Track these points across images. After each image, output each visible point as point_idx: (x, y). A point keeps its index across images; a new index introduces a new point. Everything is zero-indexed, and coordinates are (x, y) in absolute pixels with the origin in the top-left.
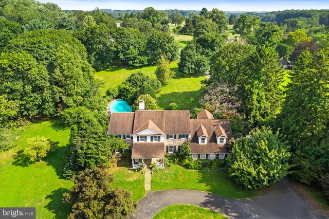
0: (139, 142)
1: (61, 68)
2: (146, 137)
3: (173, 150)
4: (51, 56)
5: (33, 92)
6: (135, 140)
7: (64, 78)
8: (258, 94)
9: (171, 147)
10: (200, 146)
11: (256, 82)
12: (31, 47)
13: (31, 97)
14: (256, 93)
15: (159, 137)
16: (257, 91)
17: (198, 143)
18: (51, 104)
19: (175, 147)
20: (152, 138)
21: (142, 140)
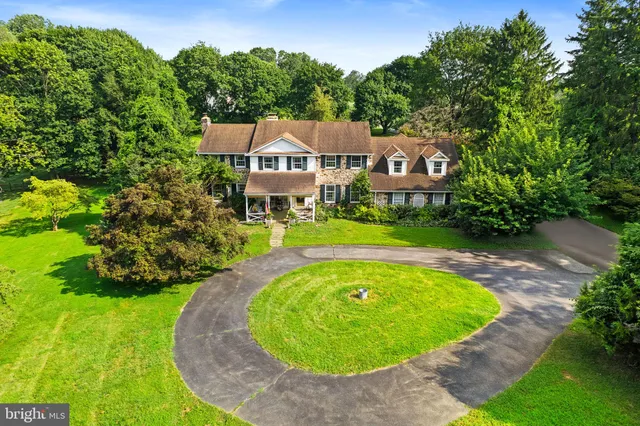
0: (262, 172)
1: (118, 75)
2: (276, 158)
3: (334, 197)
4: (101, 64)
5: (58, 117)
6: (254, 167)
7: (122, 94)
8: (509, 115)
9: (330, 188)
10: (391, 178)
11: (504, 89)
12: (63, 42)
13: (54, 127)
14: (506, 113)
15: (305, 159)
16: (506, 108)
17: (387, 172)
18: (91, 146)
19: (338, 186)
20: (289, 159)
21: (269, 166)
